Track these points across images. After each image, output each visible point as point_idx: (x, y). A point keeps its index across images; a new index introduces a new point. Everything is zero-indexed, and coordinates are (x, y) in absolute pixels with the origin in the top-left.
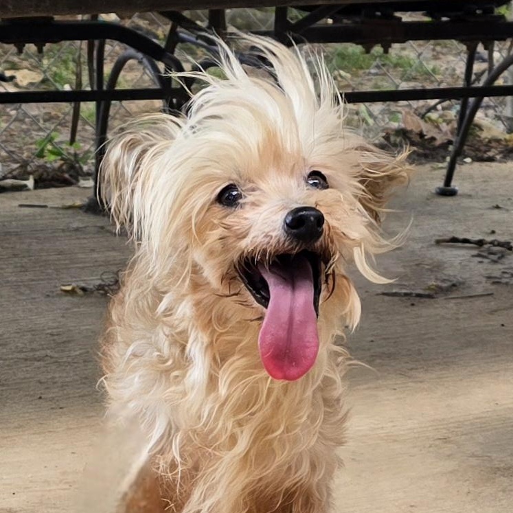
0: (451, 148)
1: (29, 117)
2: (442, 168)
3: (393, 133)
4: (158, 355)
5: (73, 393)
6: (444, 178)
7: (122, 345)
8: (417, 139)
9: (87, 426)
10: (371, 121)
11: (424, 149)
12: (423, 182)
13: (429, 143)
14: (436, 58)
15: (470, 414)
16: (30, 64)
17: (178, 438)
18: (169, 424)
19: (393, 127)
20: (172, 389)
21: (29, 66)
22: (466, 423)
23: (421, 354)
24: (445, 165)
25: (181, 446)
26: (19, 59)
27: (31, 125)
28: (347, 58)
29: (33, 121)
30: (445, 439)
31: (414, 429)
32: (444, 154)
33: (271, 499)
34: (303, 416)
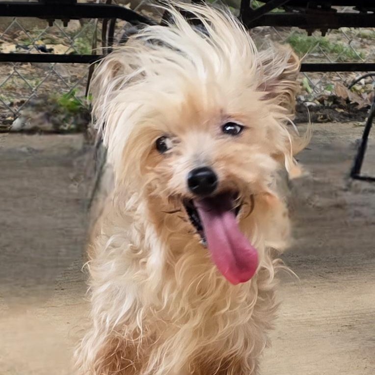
0: (369, 111)
1: (60, 79)
2: (361, 126)
3: (327, 99)
4: (131, 246)
5: (72, 279)
6: (363, 133)
7: (104, 237)
8: (345, 104)
9: (80, 304)
10: (310, 90)
11: (349, 112)
12: (347, 136)
13: (353, 107)
14: (363, 47)
15: (371, 308)
16: (65, 41)
17: (142, 312)
18: (135, 300)
19: (326, 94)
20: (139, 272)
21: (64, 42)
22: (367, 315)
23: (337, 261)
24: (364, 123)
25: (143, 318)
26: (57, 37)
27: (61, 84)
28: (297, 44)
29: (63, 81)
30: (350, 326)
31: (327, 317)
32: (363, 115)
33: (212, 365)
34: (243, 297)
